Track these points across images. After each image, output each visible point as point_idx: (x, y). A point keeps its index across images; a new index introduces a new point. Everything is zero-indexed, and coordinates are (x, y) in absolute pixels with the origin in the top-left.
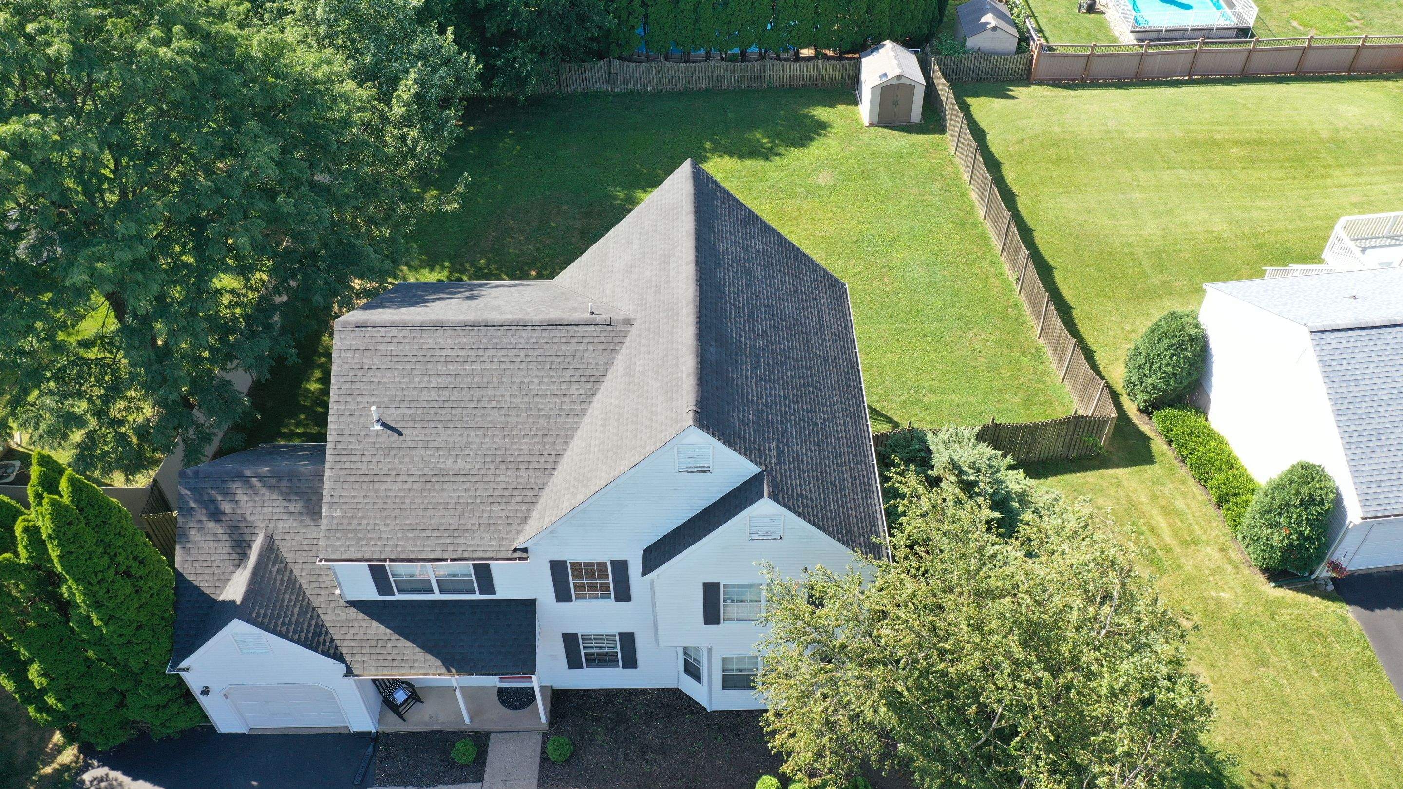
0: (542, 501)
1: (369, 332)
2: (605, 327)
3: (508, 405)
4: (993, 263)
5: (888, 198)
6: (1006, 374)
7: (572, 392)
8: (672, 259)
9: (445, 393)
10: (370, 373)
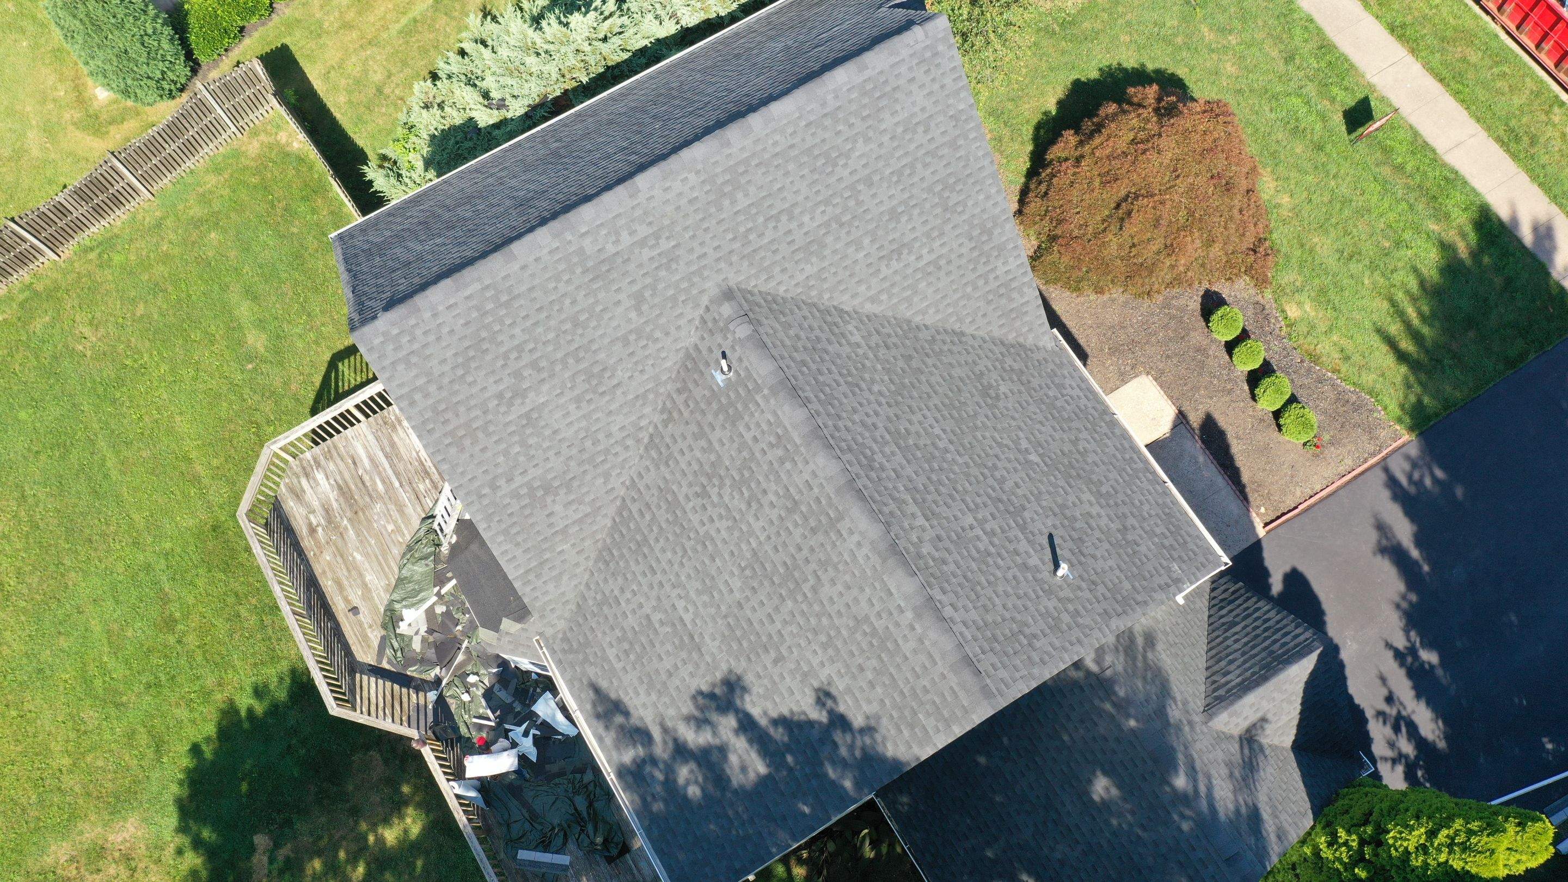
1: (973, 649)
2: (754, 322)
3: (926, 413)
6: (160, 269)
7: (857, 338)
8: (611, 249)
9: (968, 499)
10: (1018, 617)
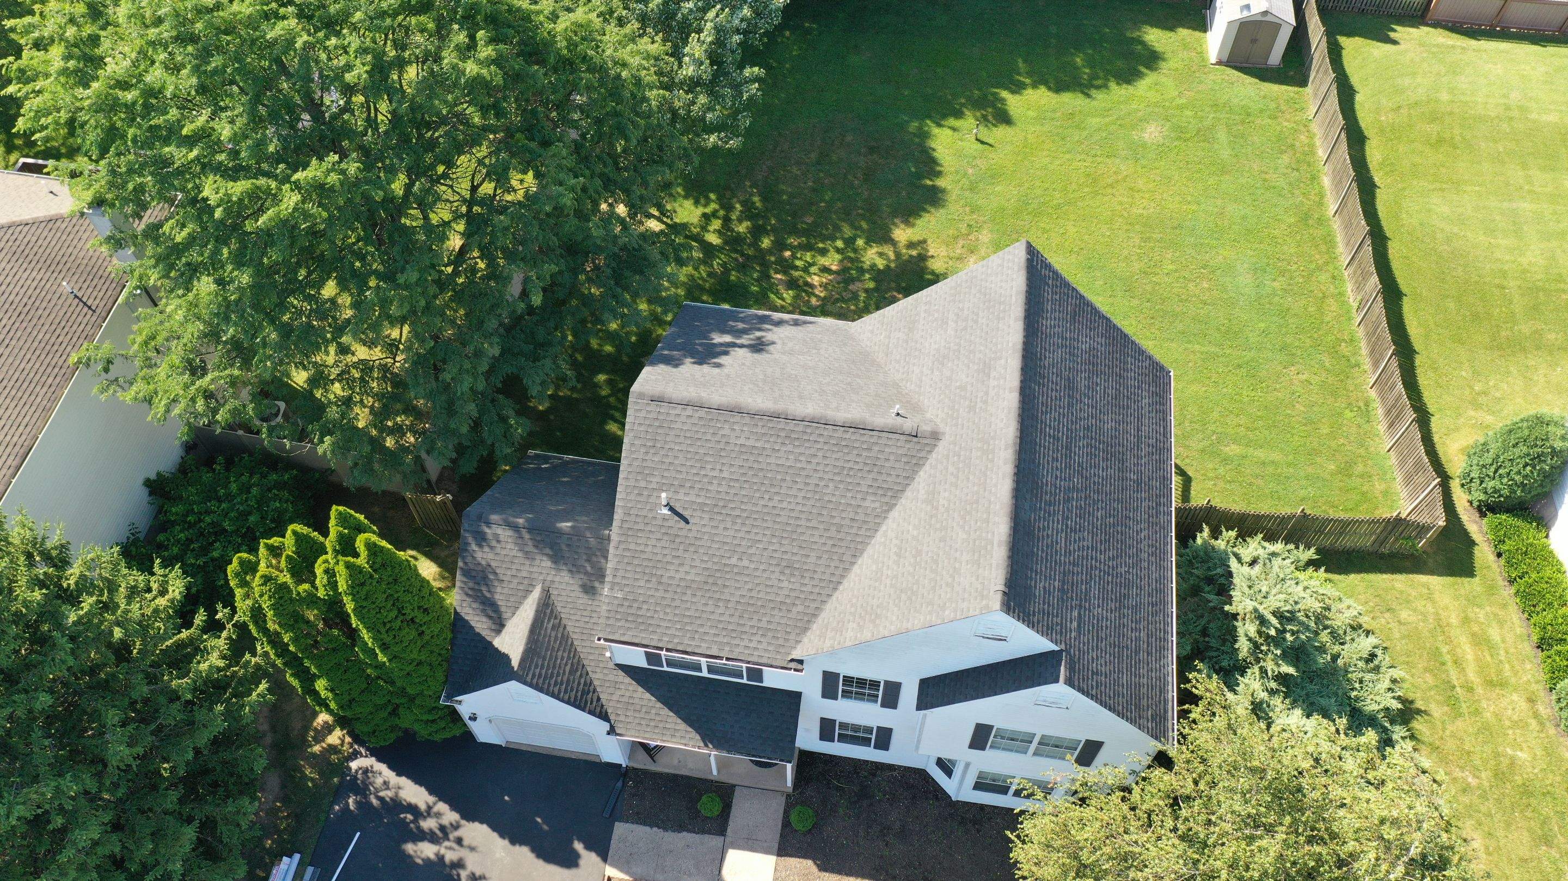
0: (823, 615)
1: (664, 408)
2: (910, 438)
3: (799, 508)
4: (1334, 277)
5: (1224, 171)
6: (1325, 430)
7: (867, 504)
8: (993, 374)
9: (737, 485)
10: (662, 453)
